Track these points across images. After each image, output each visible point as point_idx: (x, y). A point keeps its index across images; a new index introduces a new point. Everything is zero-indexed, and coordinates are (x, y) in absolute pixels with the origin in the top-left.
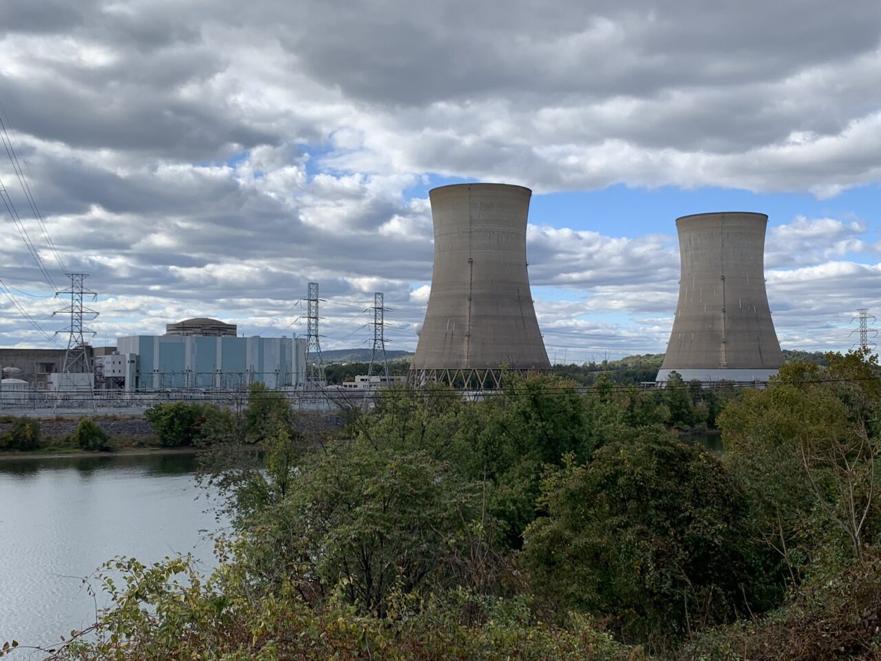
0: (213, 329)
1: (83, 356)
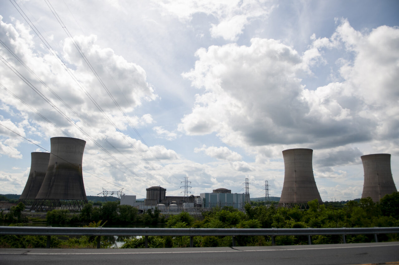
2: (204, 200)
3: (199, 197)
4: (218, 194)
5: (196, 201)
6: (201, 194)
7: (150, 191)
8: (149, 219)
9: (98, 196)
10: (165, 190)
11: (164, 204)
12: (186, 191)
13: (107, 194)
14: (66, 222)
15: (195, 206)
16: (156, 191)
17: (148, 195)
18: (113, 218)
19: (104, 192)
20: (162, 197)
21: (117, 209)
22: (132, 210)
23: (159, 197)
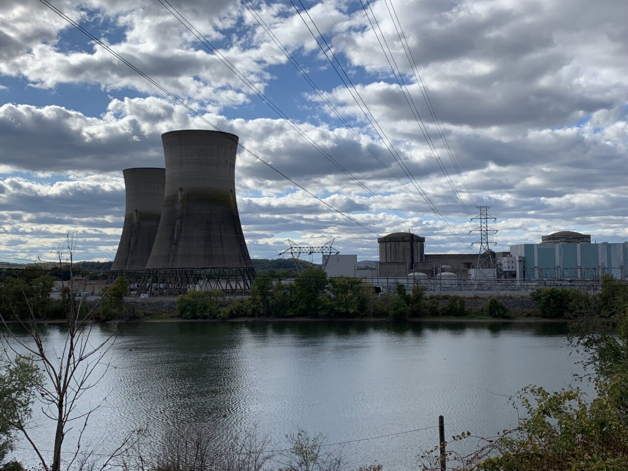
0: (574, 238)
1: (489, 258)
2: (523, 261)
3: (509, 253)
4: (557, 246)
5: (501, 264)
6: (511, 247)
7: (388, 244)
8: (402, 309)
9: (281, 257)
10: (422, 240)
11: (423, 271)
12: (484, 241)
13: (300, 253)
14: (220, 317)
15: (499, 275)
16: (401, 244)
17: (383, 252)
18: (319, 307)
19: (292, 248)
20: (415, 257)
21: (327, 286)
22: (360, 288)
23: (408, 258)
